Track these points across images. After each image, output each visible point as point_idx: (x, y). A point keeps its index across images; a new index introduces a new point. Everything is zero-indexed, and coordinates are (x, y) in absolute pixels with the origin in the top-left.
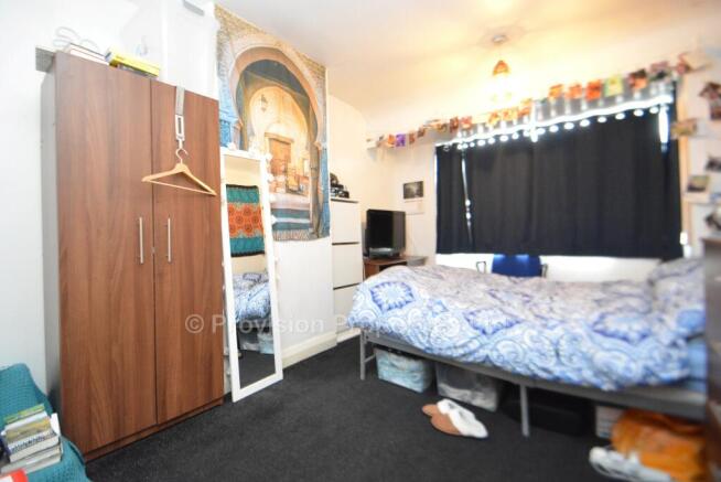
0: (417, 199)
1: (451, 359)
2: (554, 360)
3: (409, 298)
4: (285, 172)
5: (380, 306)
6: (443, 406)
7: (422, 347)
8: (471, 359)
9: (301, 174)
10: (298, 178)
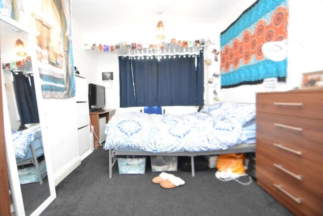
0: (110, 81)
1: (166, 153)
2: (208, 142)
3: (139, 127)
4: (48, 48)
5: (126, 134)
6: (164, 177)
7: (151, 151)
8: (175, 150)
9: (58, 53)
10: (56, 56)
